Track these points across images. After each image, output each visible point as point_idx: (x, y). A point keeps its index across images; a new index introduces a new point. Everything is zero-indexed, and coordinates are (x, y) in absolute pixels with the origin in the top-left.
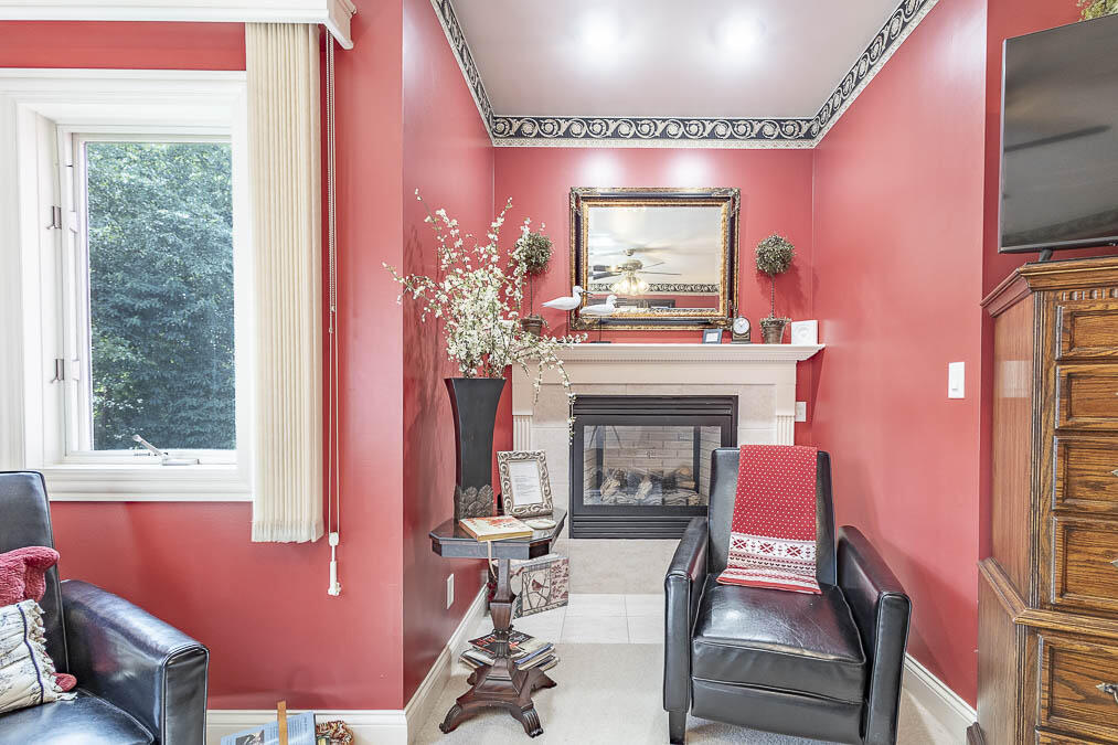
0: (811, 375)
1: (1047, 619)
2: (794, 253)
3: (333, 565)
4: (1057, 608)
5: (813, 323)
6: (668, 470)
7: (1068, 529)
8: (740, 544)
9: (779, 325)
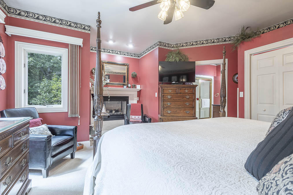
0: (139, 93)
1: (162, 117)
2: (137, 75)
3: (79, 120)
4: (163, 116)
5: (140, 85)
6: (117, 109)
7: (163, 109)
8: (131, 117)
9: (135, 85)
